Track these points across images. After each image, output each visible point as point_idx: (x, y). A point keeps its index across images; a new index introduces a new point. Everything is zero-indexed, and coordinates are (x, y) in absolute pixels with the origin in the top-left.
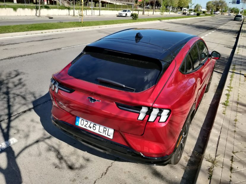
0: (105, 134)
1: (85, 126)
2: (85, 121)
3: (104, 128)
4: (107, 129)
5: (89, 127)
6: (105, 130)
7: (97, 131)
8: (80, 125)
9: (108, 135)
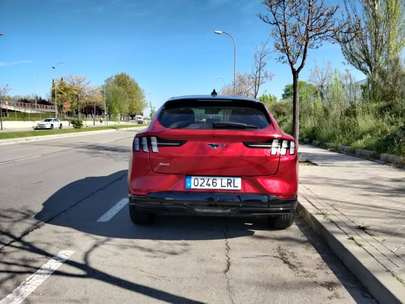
0: (231, 186)
1: (201, 186)
2: (199, 180)
3: (228, 180)
4: (232, 180)
5: (207, 185)
6: (229, 181)
7: (219, 187)
8: (193, 187)
9: (234, 187)
